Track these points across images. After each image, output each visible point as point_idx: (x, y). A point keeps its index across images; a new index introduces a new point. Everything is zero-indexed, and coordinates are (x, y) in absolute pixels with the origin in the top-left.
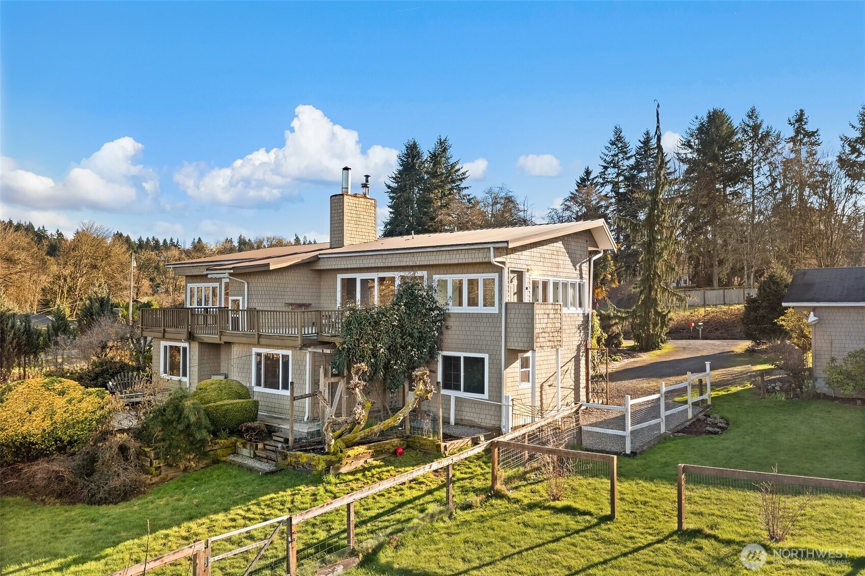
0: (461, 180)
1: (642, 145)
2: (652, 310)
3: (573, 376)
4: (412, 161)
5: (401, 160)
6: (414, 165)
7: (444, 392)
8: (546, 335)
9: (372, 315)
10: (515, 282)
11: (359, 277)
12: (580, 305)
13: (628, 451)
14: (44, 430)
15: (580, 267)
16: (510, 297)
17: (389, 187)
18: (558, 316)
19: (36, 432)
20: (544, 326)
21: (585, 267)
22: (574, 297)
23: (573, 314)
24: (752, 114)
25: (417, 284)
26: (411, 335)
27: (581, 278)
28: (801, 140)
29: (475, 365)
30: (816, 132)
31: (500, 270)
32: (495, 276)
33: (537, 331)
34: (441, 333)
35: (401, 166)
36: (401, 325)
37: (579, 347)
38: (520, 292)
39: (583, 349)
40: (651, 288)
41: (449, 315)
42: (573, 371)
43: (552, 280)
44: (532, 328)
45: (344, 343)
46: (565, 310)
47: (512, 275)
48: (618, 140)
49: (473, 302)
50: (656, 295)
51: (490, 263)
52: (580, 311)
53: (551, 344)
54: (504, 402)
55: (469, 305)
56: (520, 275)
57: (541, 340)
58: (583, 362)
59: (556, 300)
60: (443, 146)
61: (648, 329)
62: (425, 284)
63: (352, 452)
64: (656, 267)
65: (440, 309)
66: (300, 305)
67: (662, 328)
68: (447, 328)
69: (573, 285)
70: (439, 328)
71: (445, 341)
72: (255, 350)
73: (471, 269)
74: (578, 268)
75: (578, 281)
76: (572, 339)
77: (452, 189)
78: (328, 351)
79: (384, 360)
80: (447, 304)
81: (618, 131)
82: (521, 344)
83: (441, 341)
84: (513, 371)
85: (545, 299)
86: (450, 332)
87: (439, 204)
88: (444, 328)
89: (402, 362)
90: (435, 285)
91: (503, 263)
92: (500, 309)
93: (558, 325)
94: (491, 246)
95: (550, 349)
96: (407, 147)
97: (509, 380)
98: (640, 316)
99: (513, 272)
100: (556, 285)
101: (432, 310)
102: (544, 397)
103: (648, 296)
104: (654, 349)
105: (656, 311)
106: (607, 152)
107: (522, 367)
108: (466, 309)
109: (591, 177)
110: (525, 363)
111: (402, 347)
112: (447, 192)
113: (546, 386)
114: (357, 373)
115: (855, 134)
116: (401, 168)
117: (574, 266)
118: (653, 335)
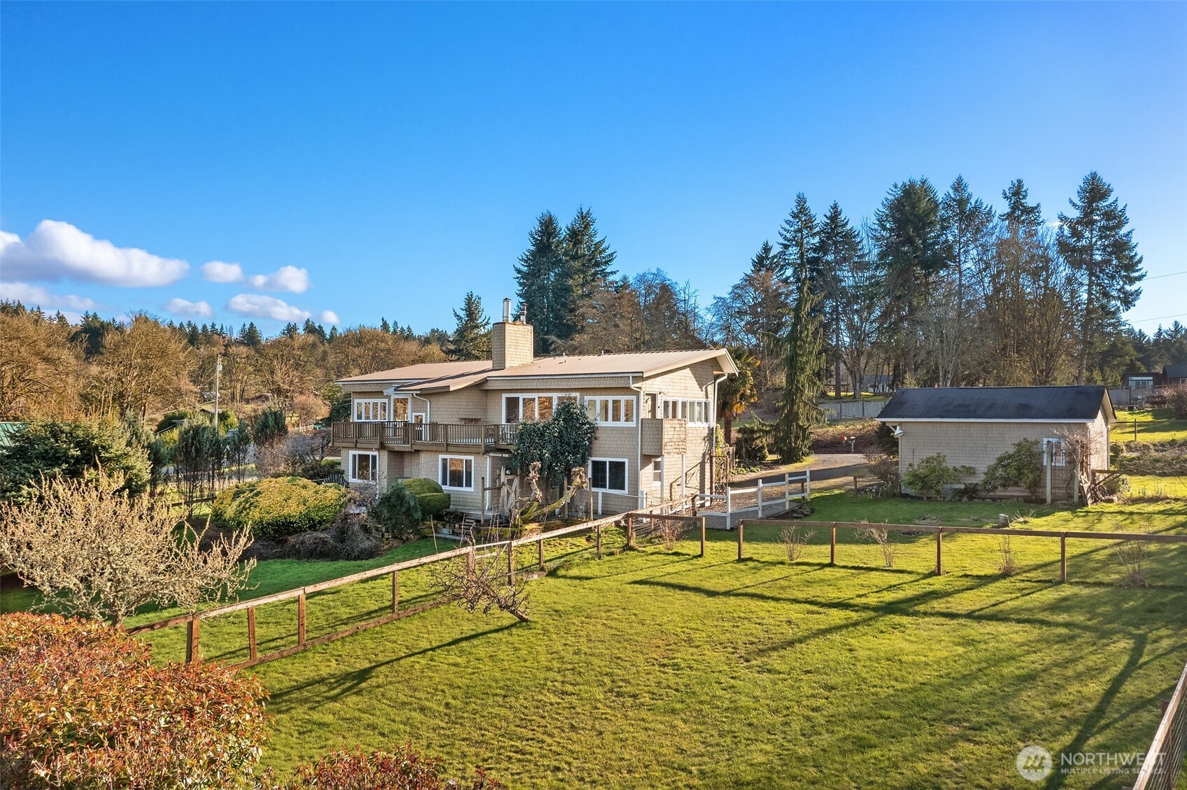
0: (606, 263)
1: (828, 221)
2: (794, 424)
3: (699, 478)
4: (548, 240)
5: (534, 238)
6: (550, 245)
7: (594, 490)
8: (673, 444)
9: (539, 429)
10: (650, 402)
11: (521, 396)
12: (707, 420)
13: (728, 528)
14: (301, 513)
15: (706, 388)
16: (645, 414)
17: (519, 271)
18: (683, 429)
19: (295, 514)
20: (671, 437)
21: (710, 388)
22: (700, 413)
23: (698, 428)
24: (959, 186)
25: (573, 404)
26: (568, 444)
27: (707, 397)
28: (1019, 217)
29: (618, 468)
30: (1036, 208)
31: (637, 394)
32: (634, 398)
33: (664, 441)
34: (591, 443)
35: (534, 245)
36: (561, 436)
37: (704, 455)
38: (653, 410)
39: (708, 456)
40: (793, 403)
41: (597, 428)
42: (699, 475)
43: (680, 401)
44: (662, 438)
45: (519, 449)
46: (690, 424)
47: (647, 397)
48: (801, 212)
49: (616, 418)
50: (798, 409)
51: (629, 388)
52: (706, 425)
53: (677, 451)
54: (640, 495)
55: (613, 420)
56: (654, 397)
57: (669, 447)
58: (707, 466)
59: (684, 416)
60: (585, 221)
61: (790, 443)
62: (578, 403)
63: (528, 527)
64: (798, 381)
65: (590, 424)
66: (472, 420)
67: (803, 441)
68: (596, 438)
69: (699, 404)
70: (589, 439)
71: (594, 449)
72: (441, 456)
73: (615, 392)
74: (704, 390)
75: (704, 400)
76: (697, 449)
77: (595, 274)
78: (507, 456)
79: (548, 462)
80: (596, 420)
81: (801, 201)
82: (653, 451)
83: (591, 448)
84: (647, 472)
85: (674, 416)
86: (598, 442)
87: (580, 292)
88: (593, 439)
89: (561, 464)
90: (586, 404)
91: (640, 388)
92: (637, 423)
93: (683, 436)
94: (630, 375)
95: (676, 455)
96: (541, 223)
97: (643, 479)
98: (783, 430)
99: (647, 394)
100: (684, 404)
101: (585, 424)
102: (673, 494)
103: (791, 411)
104: (795, 462)
105: (798, 424)
106: (787, 227)
107: (655, 469)
108: (610, 423)
109: (771, 255)
110: (657, 466)
111: (561, 453)
112: (589, 278)
113: (675, 485)
114: (533, 469)
115: (1075, 214)
116: (533, 248)
117: (701, 388)
118: (794, 448)
